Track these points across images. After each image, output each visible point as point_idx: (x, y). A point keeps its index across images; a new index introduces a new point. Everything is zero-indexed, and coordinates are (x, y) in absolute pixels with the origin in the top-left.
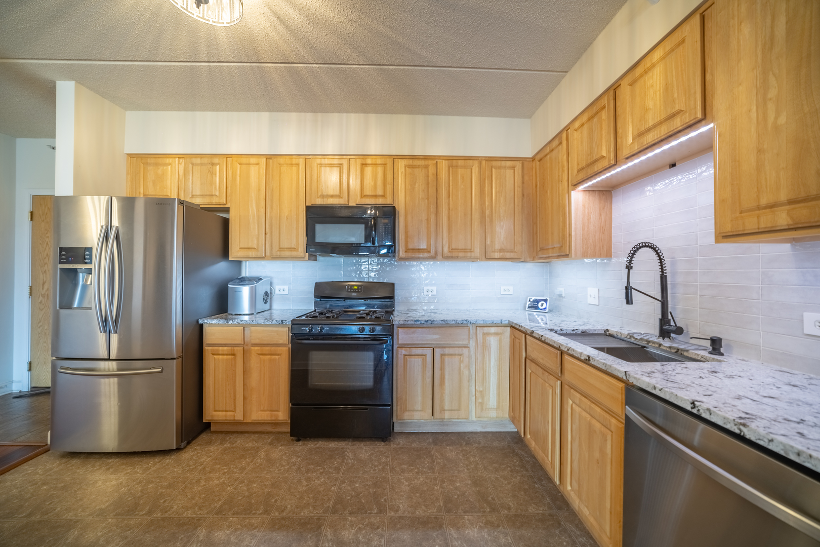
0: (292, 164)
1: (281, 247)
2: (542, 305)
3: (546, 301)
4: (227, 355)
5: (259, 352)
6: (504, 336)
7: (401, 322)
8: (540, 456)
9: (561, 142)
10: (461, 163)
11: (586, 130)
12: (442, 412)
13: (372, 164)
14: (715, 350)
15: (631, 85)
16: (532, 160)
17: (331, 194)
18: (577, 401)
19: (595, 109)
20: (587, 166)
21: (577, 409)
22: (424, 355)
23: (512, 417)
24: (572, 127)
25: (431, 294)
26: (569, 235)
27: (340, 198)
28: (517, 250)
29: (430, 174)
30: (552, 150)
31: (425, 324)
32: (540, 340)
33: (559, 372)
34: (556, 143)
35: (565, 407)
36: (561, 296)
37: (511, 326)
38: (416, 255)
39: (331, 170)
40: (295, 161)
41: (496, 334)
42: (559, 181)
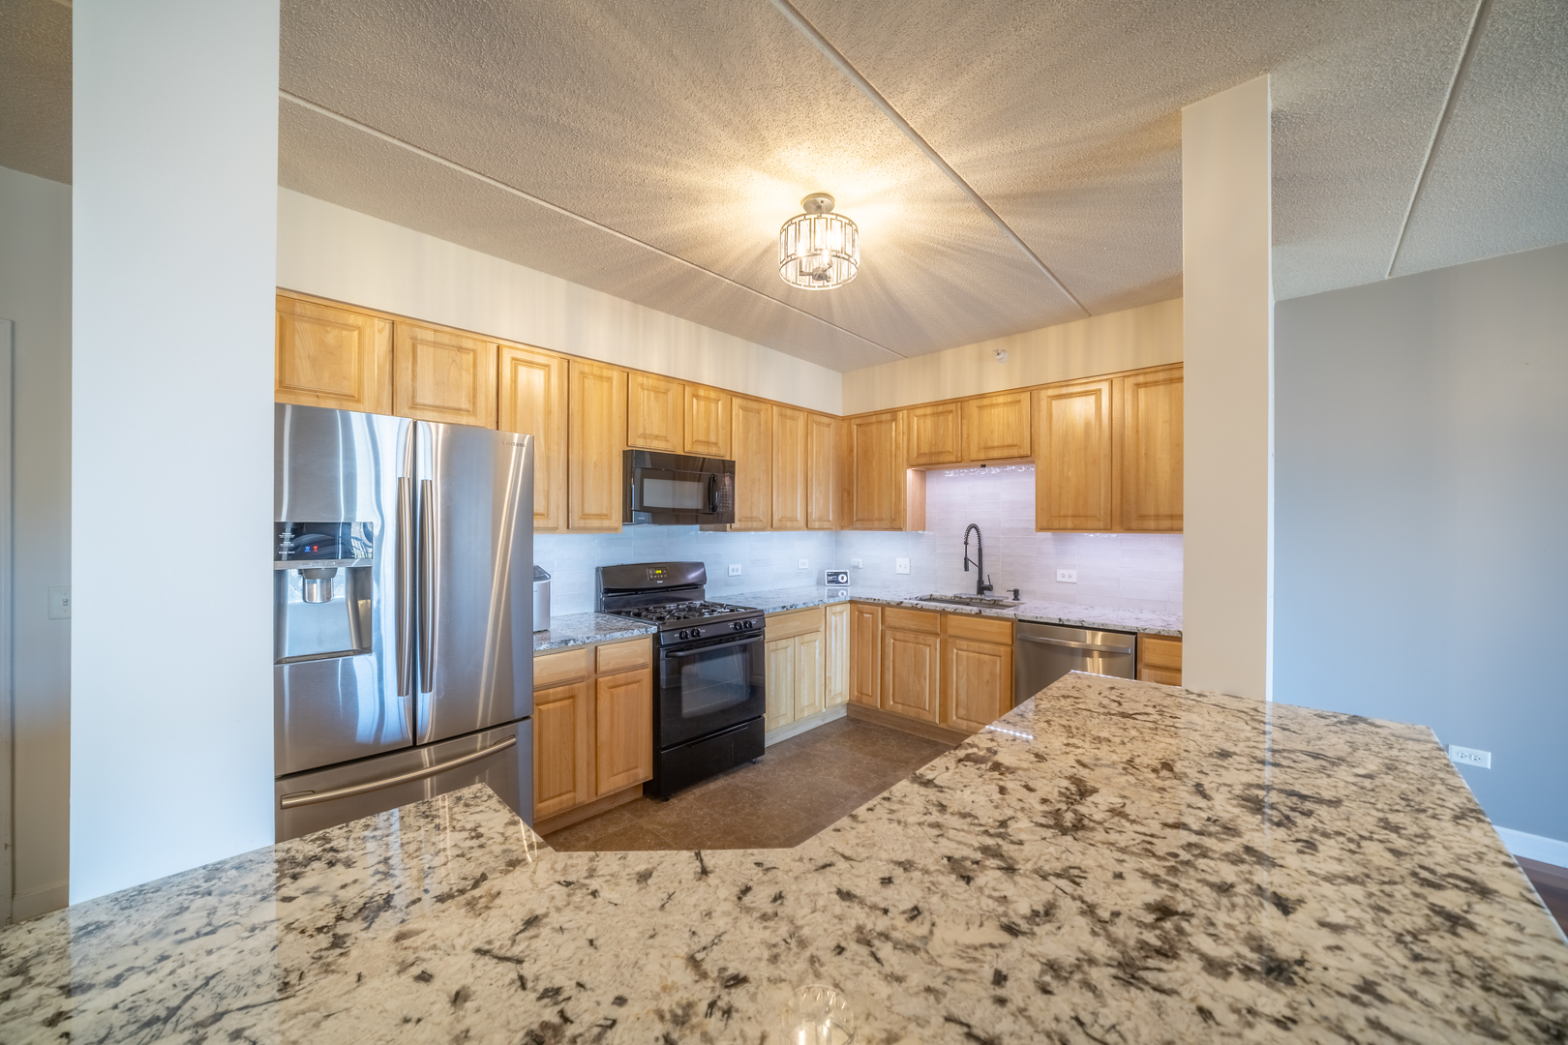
0: (601, 377)
1: (587, 511)
2: (843, 578)
3: (846, 573)
4: (561, 700)
5: (611, 684)
6: (845, 613)
7: (771, 611)
8: (912, 712)
9: (895, 419)
10: (789, 412)
11: (929, 421)
12: (802, 710)
13: (705, 397)
14: (1016, 597)
15: (978, 407)
16: (843, 419)
17: (657, 433)
18: (965, 648)
19: (941, 409)
20: (931, 454)
21: (964, 653)
22: (787, 648)
23: (857, 696)
24: (911, 412)
25: (735, 573)
26: (905, 510)
27: (667, 441)
28: (831, 518)
29: (762, 422)
30: (881, 422)
31: (789, 610)
32: (914, 608)
33: (939, 631)
34: (888, 417)
35: (950, 656)
36: (856, 567)
37: (851, 602)
38: (750, 525)
39: (656, 398)
40: (606, 373)
41: (841, 612)
42: (891, 456)
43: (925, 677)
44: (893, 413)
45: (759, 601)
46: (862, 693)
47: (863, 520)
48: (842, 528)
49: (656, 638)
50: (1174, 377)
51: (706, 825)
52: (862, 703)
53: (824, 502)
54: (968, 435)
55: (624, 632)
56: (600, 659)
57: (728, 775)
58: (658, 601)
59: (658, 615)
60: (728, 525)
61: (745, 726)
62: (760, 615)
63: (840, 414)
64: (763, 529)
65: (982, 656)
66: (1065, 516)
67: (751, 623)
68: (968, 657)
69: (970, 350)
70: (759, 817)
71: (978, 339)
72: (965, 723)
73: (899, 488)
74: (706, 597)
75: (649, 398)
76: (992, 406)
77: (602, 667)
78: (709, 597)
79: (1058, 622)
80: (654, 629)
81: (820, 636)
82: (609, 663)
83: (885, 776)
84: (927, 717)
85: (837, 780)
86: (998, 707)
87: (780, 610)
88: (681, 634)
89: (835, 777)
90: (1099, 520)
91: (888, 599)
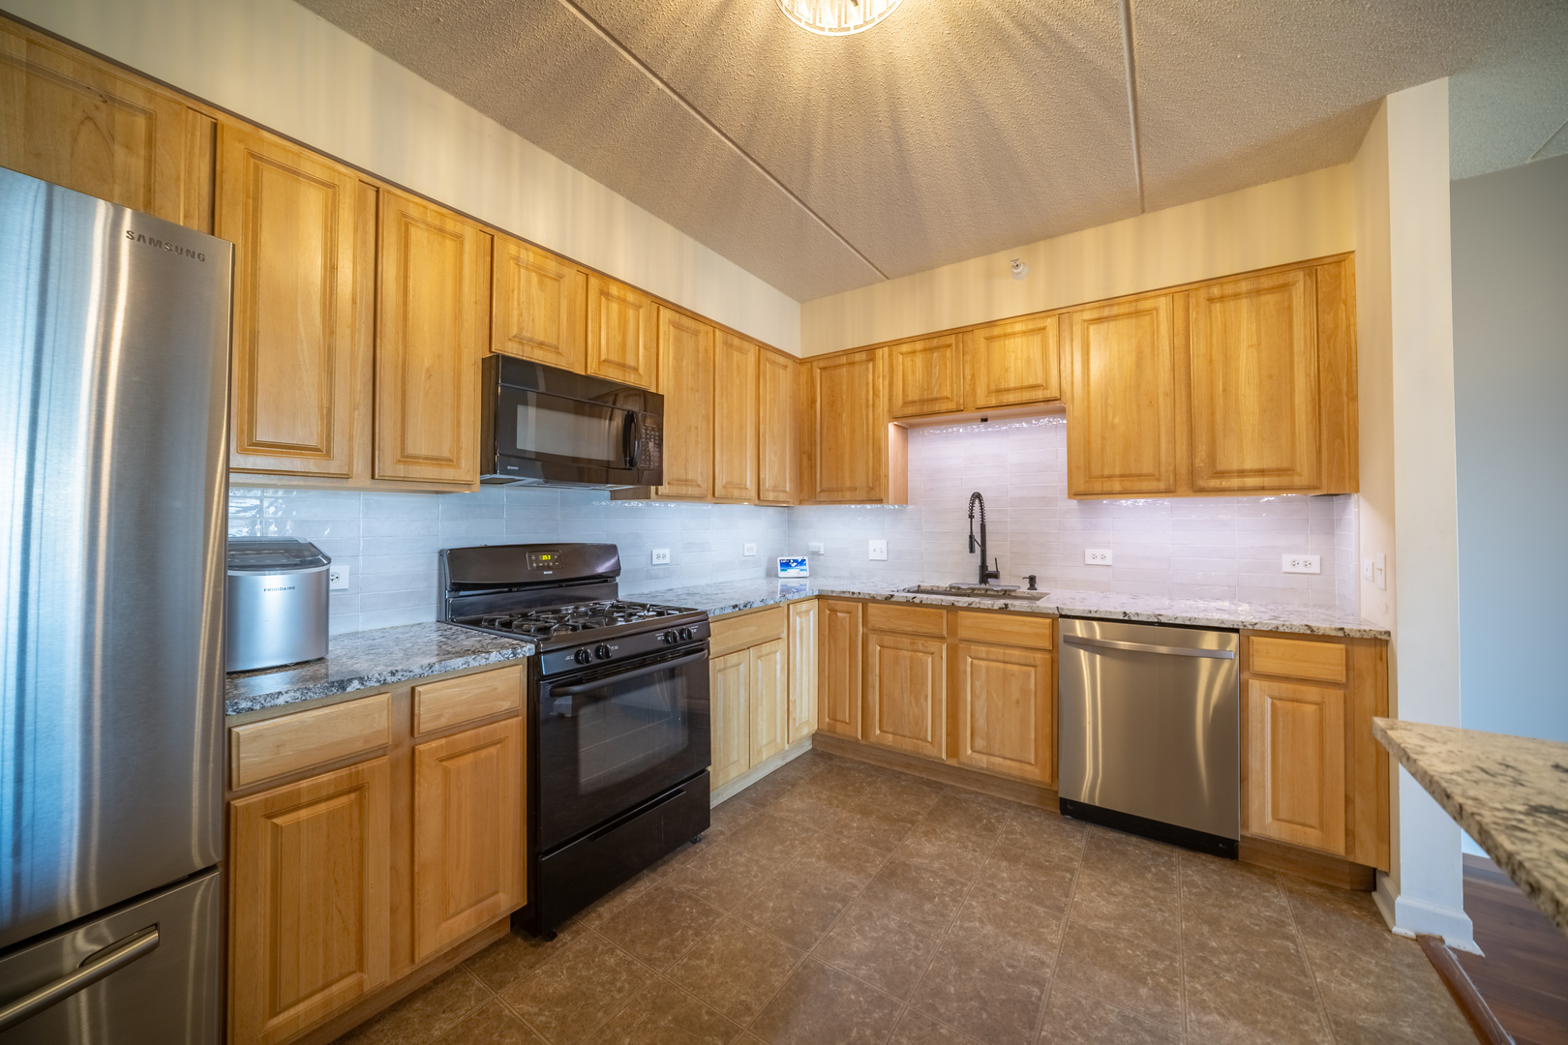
0: (440, 228)
4: (328, 798)
5: (443, 754)
6: (811, 613)
7: (717, 613)
8: (907, 745)
9: (872, 359)
10: (736, 341)
11: (919, 360)
12: (760, 752)
13: (619, 298)
14: (1032, 586)
15: (986, 339)
16: (802, 362)
17: (541, 339)
18: (984, 655)
19: (935, 342)
20: (923, 401)
21: (983, 663)
22: (739, 664)
23: (829, 724)
24: (895, 348)
25: (661, 561)
26: (887, 476)
27: (559, 353)
28: (788, 489)
29: (701, 349)
30: (853, 363)
31: (742, 611)
32: (909, 603)
33: (945, 633)
34: (864, 356)
35: (961, 667)
36: (815, 554)
37: (820, 597)
38: (683, 490)
39: (541, 283)
40: (451, 225)
41: (807, 612)
42: (867, 406)
43: (927, 697)
44: (870, 351)
45: (697, 598)
46: (835, 720)
47: (829, 490)
48: (801, 502)
49: (533, 663)
50: (1262, 286)
51: (620, 990)
52: (835, 732)
53: (778, 469)
54: (973, 376)
55: (470, 659)
56: (423, 711)
57: (655, 870)
58: (545, 602)
59: (540, 624)
60: (653, 488)
61: (680, 791)
62: (703, 618)
63: (799, 356)
64: (700, 498)
65: (1009, 666)
66: (1110, 477)
67: (689, 633)
68: (988, 668)
69: (974, 266)
70: (712, 961)
71: (987, 249)
72: (984, 758)
73: (878, 449)
74: (619, 594)
75: (529, 281)
76: (1006, 336)
77: (425, 724)
78: (624, 594)
79: (1122, 618)
80: (529, 649)
81: (782, 644)
82: (439, 716)
83: (889, 850)
84: (929, 750)
85: (823, 863)
86: (1033, 736)
87: (730, 610)
88: (577, 655)
89: (819, 858)
90: (1159, 480)
91: (873, 592)
